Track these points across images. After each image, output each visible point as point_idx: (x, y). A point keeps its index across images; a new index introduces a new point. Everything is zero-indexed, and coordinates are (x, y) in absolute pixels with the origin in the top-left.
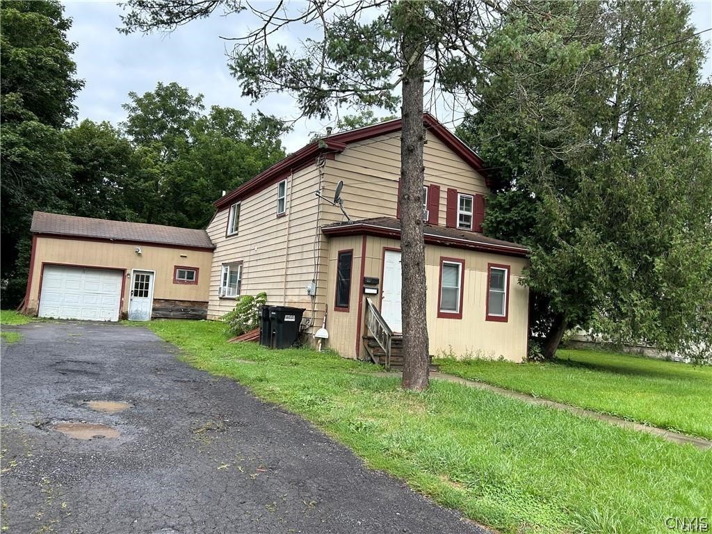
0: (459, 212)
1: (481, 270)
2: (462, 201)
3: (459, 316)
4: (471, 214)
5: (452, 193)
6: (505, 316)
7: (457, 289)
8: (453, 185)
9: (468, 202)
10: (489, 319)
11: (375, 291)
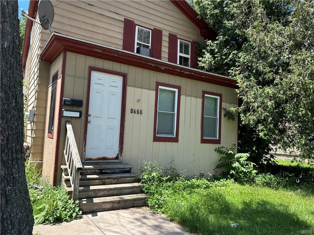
0: (179, 54)
1: (196, 97)
2: (181, 45)
3: (176, 140)
4: (189, 56)
5: (173, 38)
6: (218, 138)
7: (173, 115)
8: (174, 31)
9: (187, 47)
10: (203, 141)
11: (77, 115)
